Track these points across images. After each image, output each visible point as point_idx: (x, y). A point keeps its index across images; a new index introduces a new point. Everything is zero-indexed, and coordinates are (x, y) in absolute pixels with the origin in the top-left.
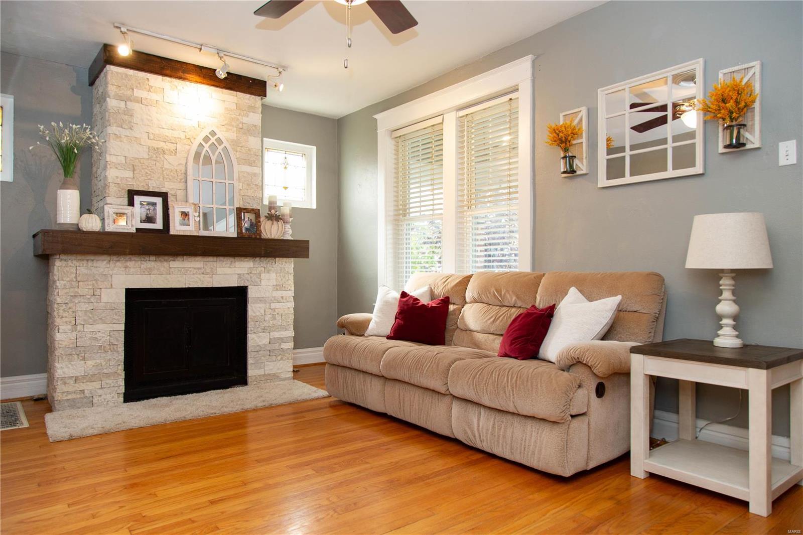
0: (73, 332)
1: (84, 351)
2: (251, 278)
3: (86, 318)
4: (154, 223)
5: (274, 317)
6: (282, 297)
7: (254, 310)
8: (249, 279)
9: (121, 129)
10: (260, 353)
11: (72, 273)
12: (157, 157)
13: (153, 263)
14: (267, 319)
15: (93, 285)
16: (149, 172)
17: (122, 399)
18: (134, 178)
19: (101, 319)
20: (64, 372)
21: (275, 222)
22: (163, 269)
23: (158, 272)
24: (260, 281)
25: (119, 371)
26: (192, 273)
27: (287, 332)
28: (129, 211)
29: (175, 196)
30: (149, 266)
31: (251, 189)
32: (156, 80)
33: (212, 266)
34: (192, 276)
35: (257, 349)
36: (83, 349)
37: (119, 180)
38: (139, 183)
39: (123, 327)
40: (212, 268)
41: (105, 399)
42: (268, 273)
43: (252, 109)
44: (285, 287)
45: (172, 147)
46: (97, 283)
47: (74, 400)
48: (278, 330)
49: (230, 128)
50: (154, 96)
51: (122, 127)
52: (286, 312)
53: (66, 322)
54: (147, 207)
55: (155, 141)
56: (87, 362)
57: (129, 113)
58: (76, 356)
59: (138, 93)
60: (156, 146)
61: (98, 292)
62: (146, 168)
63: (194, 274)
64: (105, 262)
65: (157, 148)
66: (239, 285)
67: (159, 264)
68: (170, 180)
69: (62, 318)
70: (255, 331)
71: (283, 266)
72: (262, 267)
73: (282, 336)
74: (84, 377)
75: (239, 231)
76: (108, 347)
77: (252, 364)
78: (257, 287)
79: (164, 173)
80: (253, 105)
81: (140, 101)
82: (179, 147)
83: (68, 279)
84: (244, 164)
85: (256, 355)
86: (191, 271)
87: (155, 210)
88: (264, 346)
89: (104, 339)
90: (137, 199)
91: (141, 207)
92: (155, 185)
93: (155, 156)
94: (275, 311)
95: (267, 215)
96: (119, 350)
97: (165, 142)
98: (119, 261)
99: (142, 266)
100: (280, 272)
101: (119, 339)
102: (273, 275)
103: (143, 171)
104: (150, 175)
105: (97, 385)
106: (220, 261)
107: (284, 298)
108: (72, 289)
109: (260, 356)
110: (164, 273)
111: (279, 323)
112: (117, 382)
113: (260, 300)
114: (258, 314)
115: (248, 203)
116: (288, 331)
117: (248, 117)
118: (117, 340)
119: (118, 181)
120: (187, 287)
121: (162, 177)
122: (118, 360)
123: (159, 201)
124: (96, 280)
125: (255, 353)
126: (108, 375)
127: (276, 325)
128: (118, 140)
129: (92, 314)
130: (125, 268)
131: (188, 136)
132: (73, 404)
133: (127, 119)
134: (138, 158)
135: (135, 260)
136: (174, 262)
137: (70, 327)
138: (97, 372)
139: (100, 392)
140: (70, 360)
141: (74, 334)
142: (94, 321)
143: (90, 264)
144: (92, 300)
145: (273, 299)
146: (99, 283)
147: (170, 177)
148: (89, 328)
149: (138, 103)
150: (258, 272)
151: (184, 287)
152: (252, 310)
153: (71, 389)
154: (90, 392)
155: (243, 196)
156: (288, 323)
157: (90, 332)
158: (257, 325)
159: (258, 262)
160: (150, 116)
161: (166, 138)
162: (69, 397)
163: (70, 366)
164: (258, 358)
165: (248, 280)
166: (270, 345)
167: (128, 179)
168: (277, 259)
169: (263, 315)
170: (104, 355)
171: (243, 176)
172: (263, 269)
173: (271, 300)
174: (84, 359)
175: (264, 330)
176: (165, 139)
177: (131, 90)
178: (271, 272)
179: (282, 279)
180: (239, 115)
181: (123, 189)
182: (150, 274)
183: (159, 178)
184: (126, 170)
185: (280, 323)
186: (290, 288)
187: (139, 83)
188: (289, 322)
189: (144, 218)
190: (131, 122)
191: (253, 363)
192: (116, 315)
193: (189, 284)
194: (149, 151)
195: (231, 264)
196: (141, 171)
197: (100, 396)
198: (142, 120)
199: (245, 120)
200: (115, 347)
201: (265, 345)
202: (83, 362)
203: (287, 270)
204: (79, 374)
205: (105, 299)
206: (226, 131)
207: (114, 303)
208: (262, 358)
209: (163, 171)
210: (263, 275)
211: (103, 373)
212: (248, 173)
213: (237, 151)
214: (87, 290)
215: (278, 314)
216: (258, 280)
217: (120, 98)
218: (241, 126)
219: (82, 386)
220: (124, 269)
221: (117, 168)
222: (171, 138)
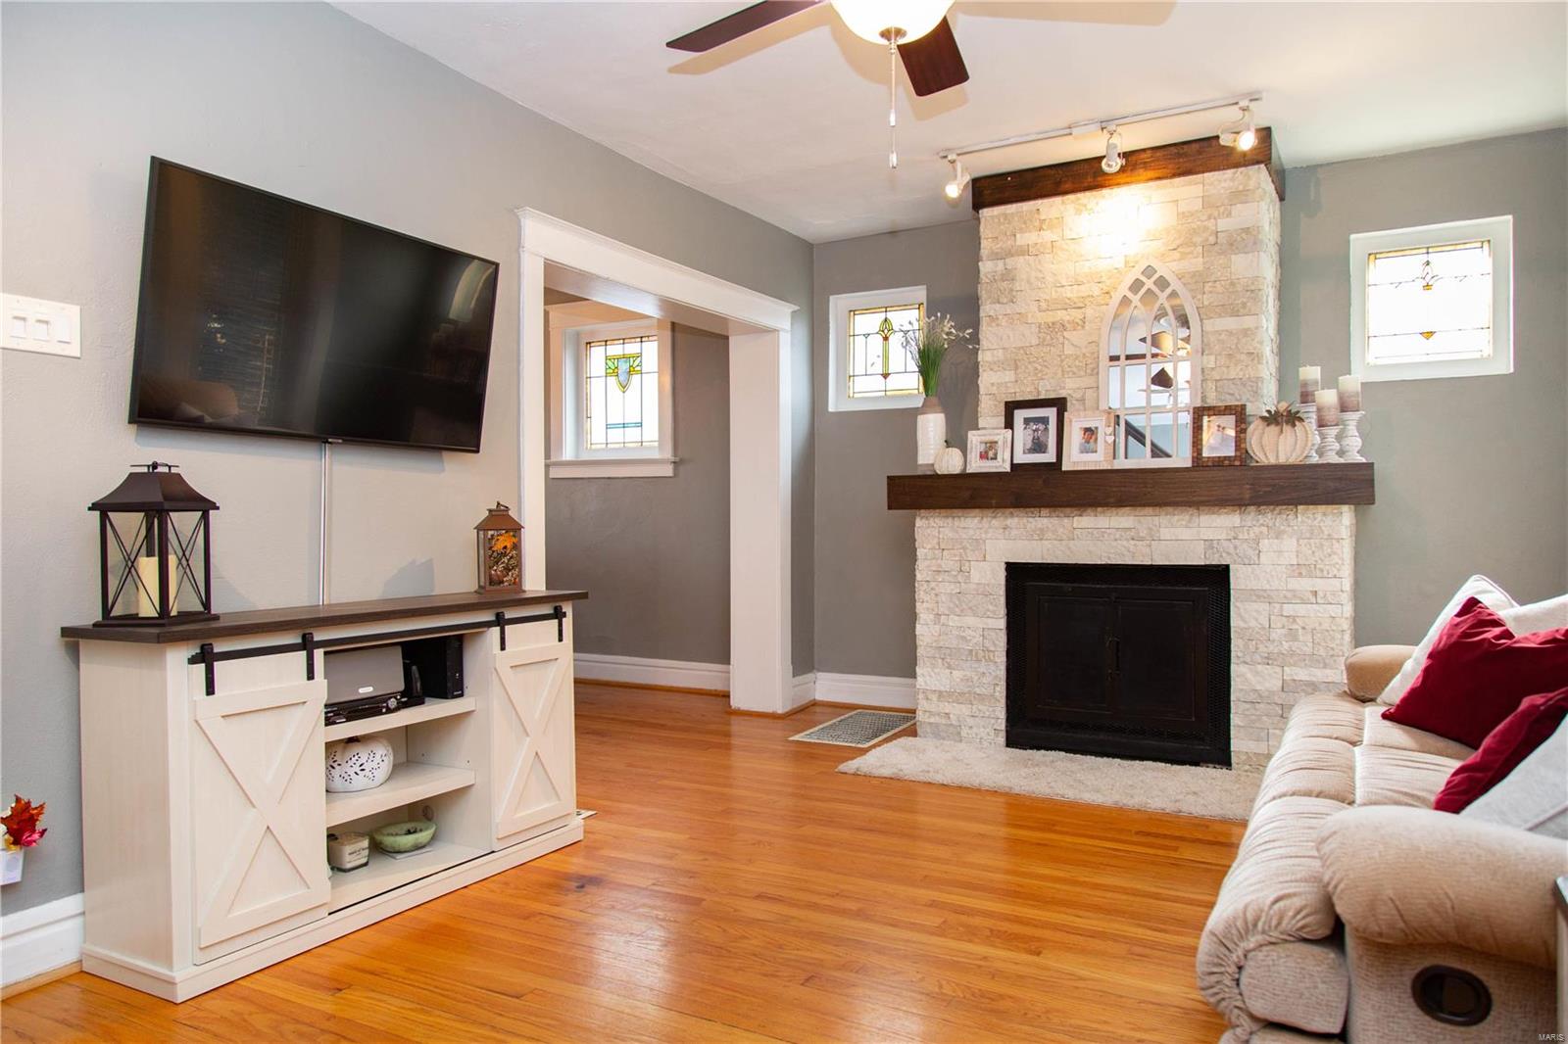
0: (935, 624)
1: (950, 655)
2: (1236, 548)
3: (952, 605)
4: (1044, 452)
5: (1292, 635)
6: (1315, 593)
7: (1244, 616)
8: (1232, 550)
9: (998, 305)
10: (1257, 706)
11: (935, 536)
12: (1052, 339)
13: (1045, 520)
14: (1274, 636)
15: (961, 555)
16: (1039, 368)
17: (1002, 739)
18: (1016, 381)
19: (970, 608)
20: (925, 682)
21: (1287, 428)
22: (1061, 530)
23: (1054, 537)
24: (1259, 555)
25: (997, 694)
26: (1112, 537)
27: (1328, 671)
28: (1001, 437)
29: (1082, 400)
30: (1040, 526)
31: (1236, 365)
32: (1050, 207)
33: (1151, 526)
34: (1114, 544)
35: (1252, 697)
36: (948, 651)
37: (995, 388)
38: (1023, 388)
39: (1002, 623)
40: (1150, 529)
41: (976, 734)
42: (1277, 538)
43: (1240, 196)
44: (1322, 571)
45: (1077, 315)
46: (966, 554)
47: (937, 725)
48: (1303, 664)
49: (1188, 250)
50: (1048, 236)
51: (999, 303)
52: (1326, 626)
53: (928, 609)
54: (1034, 427)
55: (1050, 313)
56: (954, 672)
57: (1008, 276)
58: (940, 661)
59: (1022, 239)
60: (1050, 320)
61: (965, 568)
62: (1034, 362)
63: (1116, 540)
64: (976, 520)
65: (1053, 324)
66: (1208, 563)
67: (1055, 521)
68: (1074, 373)
69: (923, 602)
70: (1248, 660)
71: (1316, 523)
72: (1263, 525)
73: (1314, 679)
74: (950, 694)
75: (1195, 454)
76: (981, 654)
77: (1239, 726)
78: (1249, 568)
79: (1065, 363)
80: (1241, 188)
81: (1024, 251)
82: (1089, 312)
83: (929, 546)
84: (1220, 316)
85: (1248, 710)
86: (1110, 534)
87: (1046, 429)
88: (1267, 694)
89: (975, 641)
90: (1020, 415)
91: (1025, 428)
92: (1049, 388)
93: (1049, 337)
94: (1294, 621)
95: (1267, 415)
96: (997, 660)
97: (1066, 309)
98: (995, 517)
99: (1029, 525)
100: (1308, 535)
101: (997, 642)
102: (1289, 544)
103: (1029, 366)
104: (1041, 371)
105: (965, 710)
106: (1166, 515)
107: (1320, 594)
108: (934, 561)
109: (1258, 713)
110: (1065, 537)
111: (1305, 648)
112: (994, 711)
113: (1259, 597)
114: (1253, 623)
115: (1230, 394)
116: (1332, 669)
117: (1229, 215)
118: (995, 645)
119: (994, 390)
120: (1103, 563)
121: (1060, 372)
122: (996, 677)
123: (1051, 413)
124: (964, 548)
125: (1248, 706)
126: (981, 698)
127: (1298, 651)
128: (994, 324)
129: (959, 599)
130: (1004, 528)
131: (1106, 289)
132: (937, 733)
133: (1006, 286)
134: (1022, 347)
135: (1017, 516)
136: (1080, 518)
137: (932, 616)
138: (967, 690)
139: (970, 721)
140: (933, 666)
141: (937, 627)
142: (962, 611)
143: (957, 522)
144: (960, 578)
145: (1289, 595)
146: (968, 551)
147: (1075, 369)
148: (954, 621)
149: (1023, 255)
150: (1252, 535)
151: (1099, 563)
152: (1240, 615)
153: (933, 708)
154: (958, 718)
155: (1216, 381)
156: (1331, 653)
157: (958, 627)
158: (1252, 647)
159: (1253, 514)
160: (1040, 271)
161: (1068, 301)
162: (932, 720)
163: (932, 674)
164: (1253, 717)
165: (1228, 553)
166: (1284, 695)
167: (1009, 385)
168: (1300, 507)
169: (1264, 628)
170: (976, 666)
171: (1219, 340)
172: (1264, 529)
173: (1285, 597)
174: (949, 667)
175: (1268, 660)
176: (1066, 304)
177: (1013, 238)
178: (1285, 536)
179: (1313, 552)
180: (1209, 218)
181: (1000, 402)
182: (1041, 539)
183: (1056, 374)
184: (1005, 370)
185: (1308, 650)
186: (1335, 572)
187: (1025, 223)
188: (1332, 649)
189: (1029, 445)
190: (1012, 290)
191: (1242, 724)
192: (991, 604)
193: (1109, 558)
194: (1040, 332)
195: (1190, 521)
196: (1027, 368)
197: (971, 727)
198: (1029, 282)
199: (1223, 224)
200: (991, 654)
201: (1272, 693)
202: (948, 671)
203: (1326, 533)
204: (942, 689)
205: (975, 577)
206: (1180, 260)
207: (988, 585)
208: (1265, 718)
209: (1062, 361)
210: (1265, 544)
211: (975, 693)
212: (1230, 333)
213: (1204, 293)
214: (952, 563)
215: (1304, 628)
216: (1250, 552)
217: (996, 256)
218: (1212, 240)
219: (947, 707)
220: (1002, 530)
221: (991, 370)
222: (1076, 300)
